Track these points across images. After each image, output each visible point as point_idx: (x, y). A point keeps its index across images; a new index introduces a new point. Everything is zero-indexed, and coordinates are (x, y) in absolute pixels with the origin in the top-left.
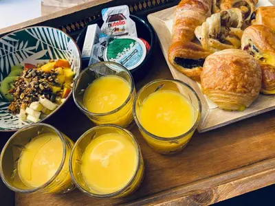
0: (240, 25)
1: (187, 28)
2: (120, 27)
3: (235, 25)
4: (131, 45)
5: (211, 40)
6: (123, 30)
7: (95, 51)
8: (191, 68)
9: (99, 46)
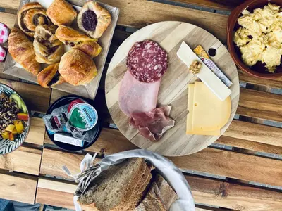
0: (50, 34)
1: (32, 63)
2: (59, 119)
3: (48, 36)
4: (79, 111)
5: (49, 58)
6: (60, 116)
7: (78, 137)
8: (58, 80)
9: (74, 133)
